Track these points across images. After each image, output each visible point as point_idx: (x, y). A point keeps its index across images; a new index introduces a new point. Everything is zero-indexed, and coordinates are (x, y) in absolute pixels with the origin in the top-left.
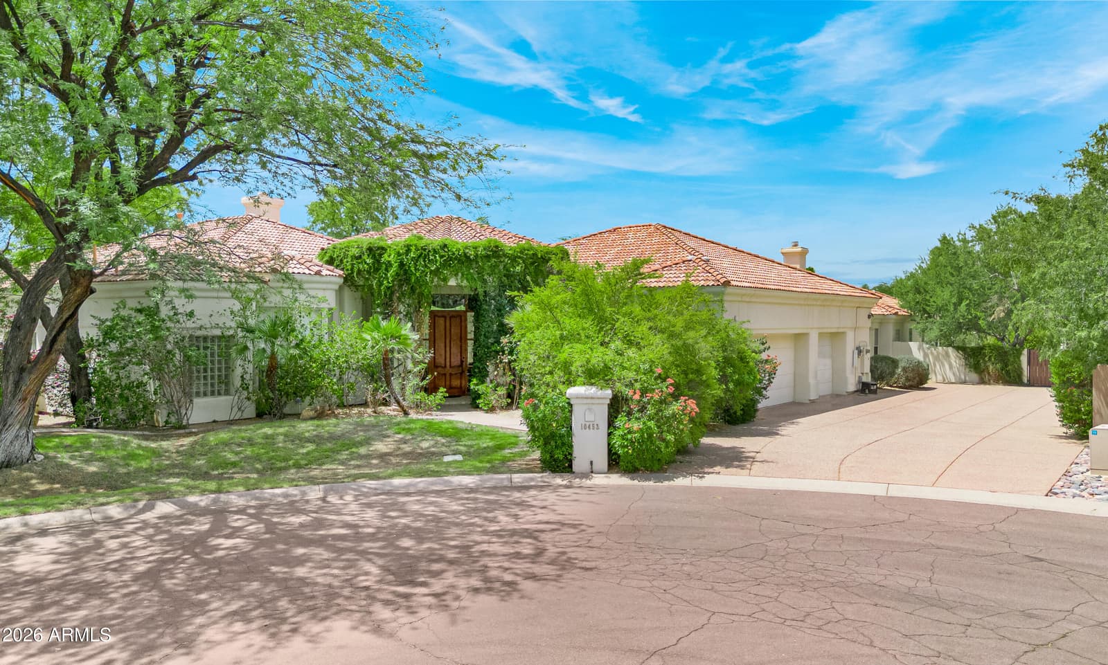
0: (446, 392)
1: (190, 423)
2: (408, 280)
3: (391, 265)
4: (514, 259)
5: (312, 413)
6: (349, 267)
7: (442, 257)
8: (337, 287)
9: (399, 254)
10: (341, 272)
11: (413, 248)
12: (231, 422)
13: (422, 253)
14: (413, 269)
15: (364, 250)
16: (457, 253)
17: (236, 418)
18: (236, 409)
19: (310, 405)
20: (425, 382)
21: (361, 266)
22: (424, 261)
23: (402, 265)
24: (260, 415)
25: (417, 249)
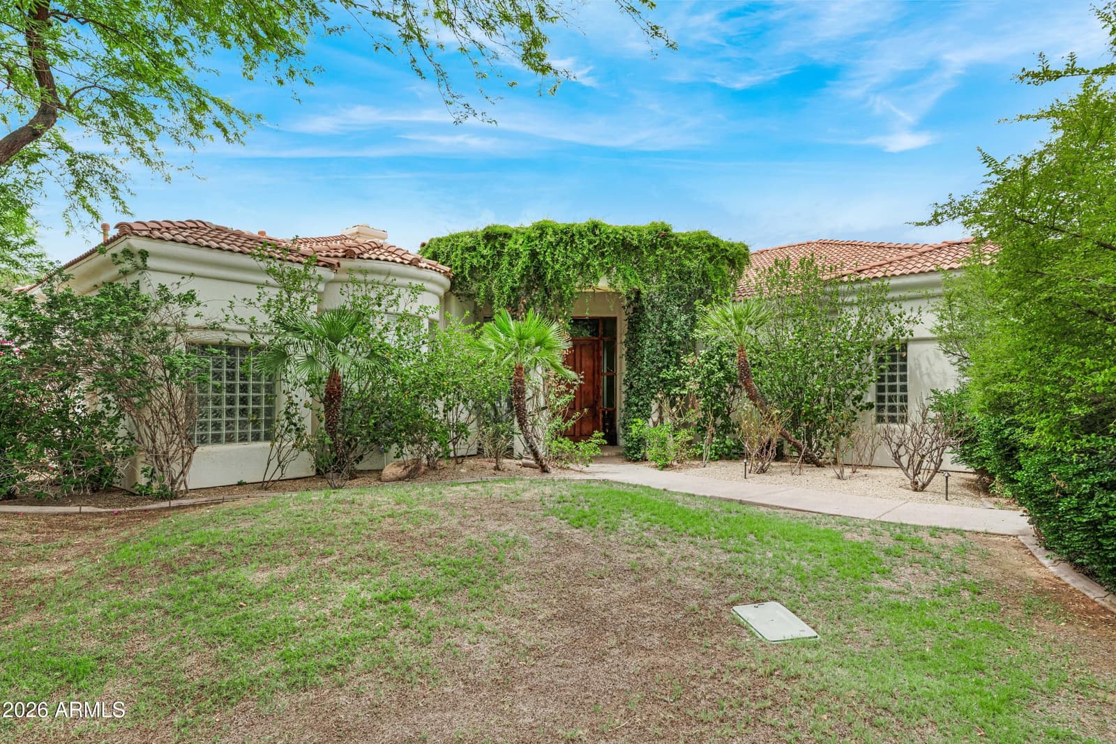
0: (604, 438)
1: (189, 487)
2: (541, 277)
3: (518, 255)
4: (688, 248)
5: (399, 471)
6: (459, 263)
7: (590, 242)
8: (442, 292)
9: (530, 239)
10: (448, 269)
11: (550, 231)
12: (264, 486)
13: (562, 239)
14: (548, 259)
15: (480, 238)
16: (612, 236)
17: (275, 478)
18: (275, 463)
19: (398, 456)
20: (570, 423)
21: (475, 261)
22: (565, 249)
23: (534, 255)
24: (320, 474)
25: (555, 233)
